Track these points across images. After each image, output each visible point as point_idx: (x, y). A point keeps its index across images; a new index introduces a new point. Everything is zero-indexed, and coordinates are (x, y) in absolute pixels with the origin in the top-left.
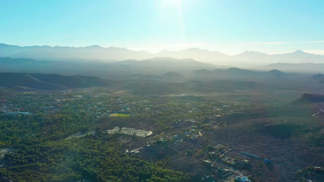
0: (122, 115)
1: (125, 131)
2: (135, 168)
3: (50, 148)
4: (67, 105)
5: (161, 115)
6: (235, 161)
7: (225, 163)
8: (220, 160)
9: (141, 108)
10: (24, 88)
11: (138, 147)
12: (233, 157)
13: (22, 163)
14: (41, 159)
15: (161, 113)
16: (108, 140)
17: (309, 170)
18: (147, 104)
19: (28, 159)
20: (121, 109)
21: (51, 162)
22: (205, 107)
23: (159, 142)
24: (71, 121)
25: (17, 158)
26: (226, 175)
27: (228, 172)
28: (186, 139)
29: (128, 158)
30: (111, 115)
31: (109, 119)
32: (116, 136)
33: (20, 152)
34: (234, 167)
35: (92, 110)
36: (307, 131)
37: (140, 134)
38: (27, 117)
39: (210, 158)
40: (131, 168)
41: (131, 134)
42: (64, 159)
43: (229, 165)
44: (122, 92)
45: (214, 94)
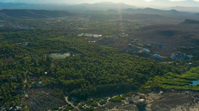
0: (85, 29)
1: (87, 35)
2: (94, 47)
3: (50, 40)
4: (53, 25)
5: (106, 28)
6: (144, 44)
7: (139, 46)
8: (136, 44)
9: (94, 26)
10: (27, 17)
11: (95, 40)
12: (143, 43)
13: (38, 46)
14: (47, 45)
15: (106, 27)
16: (79, 38)
17: (179, 48)
18: (97, 24)
19: (40, 44)
20: (83, 26)
21: (52, 46)
22: (130, 26)
23: (105, 38)
24: (57, 31)
25: (35, 44)
27: (140, 48)
28: (119, 37)
29: (90, 44)
30: (79, 29)
31: (78, 30)
32: (83, 37)
33: (35, 42)
34: (143, 47)
35: (67, 27)
36: (181, 33)
38: (33, 30)
39: (131, 43)
40: (92, 47)
41: (91, 36)
42: (58, 44)
43: (141, 46)
44: (83, 19)
45: (136, 20)
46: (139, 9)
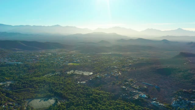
0: (75, 64)
1: (77, 72)
2: (83, 91)
3: (35, 81)
4: (43, 59)
5: (98, 64)
6: (139, 87)
7: (134, 88)
8: (131, 87)
9: (85, 60)
10: (17, 49)
11: (85, 80)
12: (138, 85)
13: (20, 88)
14: (31, 86)
15: (98, 63)
16: (68, 77)
17: (180, 91)
18: (89, 58)
19: (23, 86)
20: (74, 61)
21: (36, 88)
22: (123, 60)
23: (97, 78)
24: (45, 67)
25: (17, 86)
26: (134, 94)
27: (135, 92)
28: (112, 76)
29: (79, 86)
30: (69, 64)
31: (67, 66)
32: (72, 75)
33: (18, 83)
34: (139, 90)
35: (57, 61)
36: (180, 72)
37: (86, 74)
38: (20, 65)
39: (125, 85)
40: (81, 91)
41: (81, 74)
42: (44, 86)
43: (136, 89)
44: (74, 51)
45: (128, 53)
46: (131, 40)
